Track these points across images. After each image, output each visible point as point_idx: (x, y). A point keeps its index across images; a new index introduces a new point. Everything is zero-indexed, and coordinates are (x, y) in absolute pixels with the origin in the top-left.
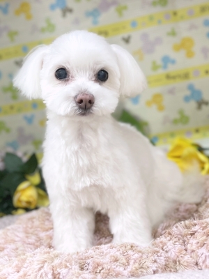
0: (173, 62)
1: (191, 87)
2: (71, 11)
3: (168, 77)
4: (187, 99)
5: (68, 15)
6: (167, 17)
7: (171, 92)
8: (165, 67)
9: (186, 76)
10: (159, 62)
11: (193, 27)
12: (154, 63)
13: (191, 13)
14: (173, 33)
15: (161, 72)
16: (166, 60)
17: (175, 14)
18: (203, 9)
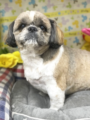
0: (72, 29)
1: (76, 38)
2: (37, 5)
3: (70, 34)
4: (74, 42)
5: (36, 7)
6: (71, 12)
7: (70, 39)
8: (69, 30)
9: (75, 34)
10: (67, 28)
11: (78, 17)
12: (66, 28)
13: (78, 12)
14: (72, 18)
15: (68, 32)
16: (70, 28)
17: (73, 11)
18: (82, 11)
